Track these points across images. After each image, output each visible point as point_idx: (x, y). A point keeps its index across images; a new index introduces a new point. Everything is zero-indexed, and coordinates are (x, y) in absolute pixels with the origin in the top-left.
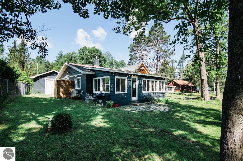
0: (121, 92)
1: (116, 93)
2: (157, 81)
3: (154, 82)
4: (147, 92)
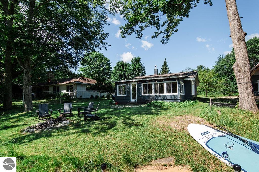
0: (122, 95)
1: (118, 95)
2: (163, 83)
3: (159, 84)
4: (147, 95)
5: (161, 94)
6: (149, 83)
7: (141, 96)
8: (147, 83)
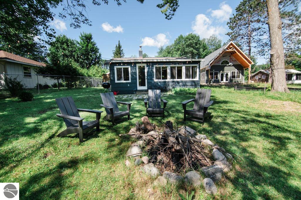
0: (123, 81)
1: (116, 81)
2: (182, 67)
3: (176, 67)
4: (162, 80)
5: (179, 80)
6: (164, 66)
7: (153, 82)
8: (161, 66)
